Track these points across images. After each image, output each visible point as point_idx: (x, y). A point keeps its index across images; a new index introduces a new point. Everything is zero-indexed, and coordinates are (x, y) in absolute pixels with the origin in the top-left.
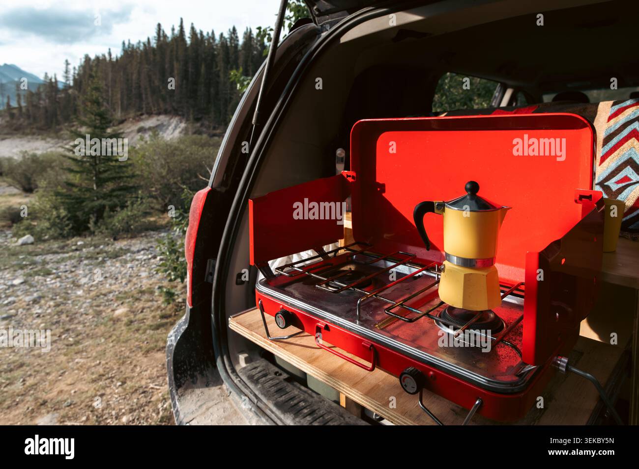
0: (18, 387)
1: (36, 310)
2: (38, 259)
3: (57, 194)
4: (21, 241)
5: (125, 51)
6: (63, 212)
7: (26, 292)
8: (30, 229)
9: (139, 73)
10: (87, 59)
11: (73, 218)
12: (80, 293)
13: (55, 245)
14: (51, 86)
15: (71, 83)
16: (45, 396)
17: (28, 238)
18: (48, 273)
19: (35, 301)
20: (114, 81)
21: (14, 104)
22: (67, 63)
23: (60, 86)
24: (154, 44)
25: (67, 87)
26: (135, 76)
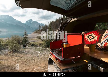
0: (37, 64)
1: (41, 56)
2: (42, 50)
3: (45, 41)
4: (41, 47)
5: (56, 20)
6: (46, 44)
7: (40, 54)
8: (42, 46)
9: (58, 23)
10: (51, 21)
11: (47, 45)
12: (46, 55)
13: (45, 48)
14: (46, 26)
15: (49, 25)
16: (39, 65)
17: (42, 47)
18: (43, 52)
19: (41, 55)
20: (54, 25)
21: (42, 29)
22: (48, 23)
23: (47, 26)
24: (60, 18)
25: (48, 26)
26: (57, 24)
